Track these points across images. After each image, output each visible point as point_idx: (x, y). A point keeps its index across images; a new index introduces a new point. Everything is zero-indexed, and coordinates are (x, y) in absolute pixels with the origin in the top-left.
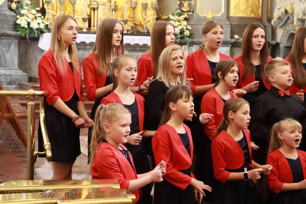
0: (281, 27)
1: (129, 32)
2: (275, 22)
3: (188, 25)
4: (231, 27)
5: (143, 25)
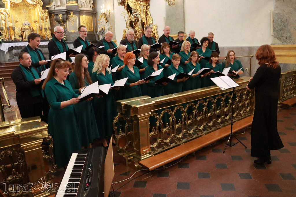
0: (101, 35)
2: (99, 33)
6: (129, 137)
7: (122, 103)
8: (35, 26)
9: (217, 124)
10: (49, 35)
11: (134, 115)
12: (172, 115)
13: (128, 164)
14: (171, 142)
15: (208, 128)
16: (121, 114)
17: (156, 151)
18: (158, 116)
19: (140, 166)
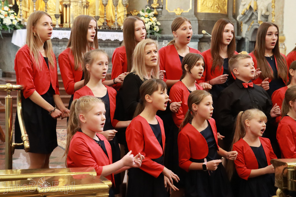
0: (246, 23)
1: (101, 28)
2: (240, 18)
3: (158, 21)
4: (198, 23)
5: (114, 22)
10: (122, 18)
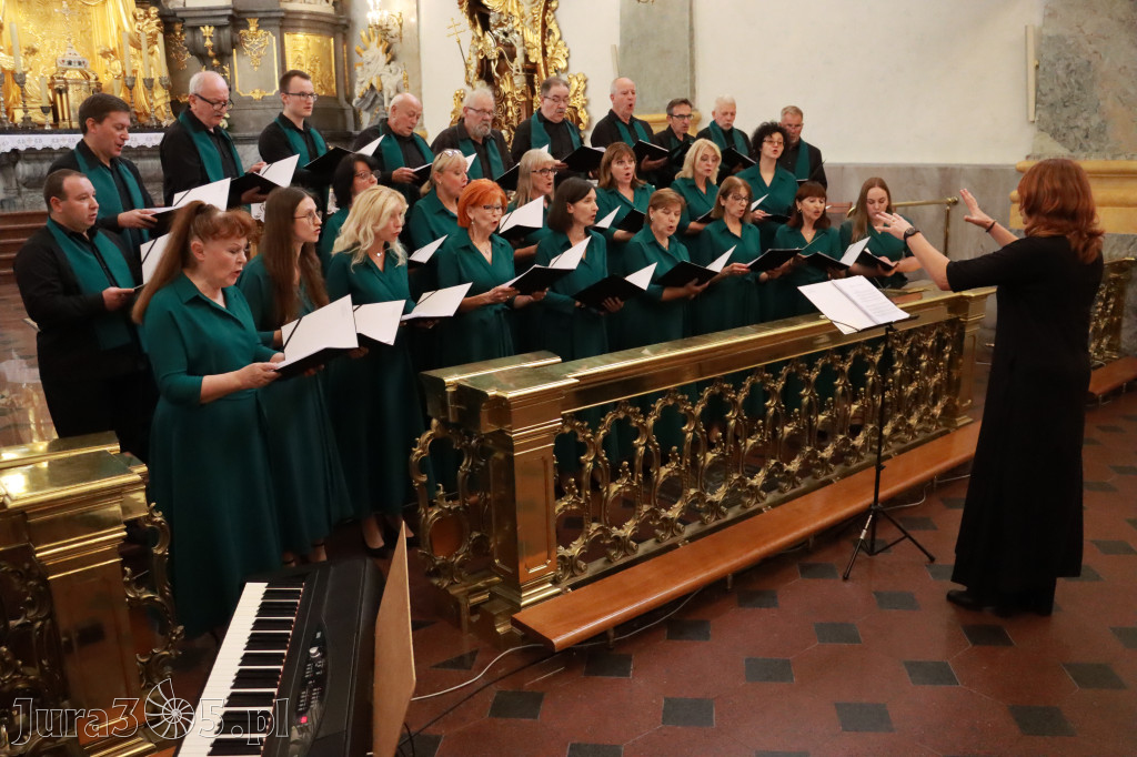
0: (367, 110)
2: (357, 103)
5: (150, 115)
6: (475, 516)
7: (447, 380)
8: (107, 72)
9: (817, 466)
10: (163, 108)
11: (493, 428)
12: (645, 428)
13: (470, 623)
14: (639, 537)
15: (783, 480)
16: (444, 423)
17: (582, 571)
18: (589, 435)
19: (517, 631)
